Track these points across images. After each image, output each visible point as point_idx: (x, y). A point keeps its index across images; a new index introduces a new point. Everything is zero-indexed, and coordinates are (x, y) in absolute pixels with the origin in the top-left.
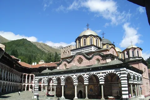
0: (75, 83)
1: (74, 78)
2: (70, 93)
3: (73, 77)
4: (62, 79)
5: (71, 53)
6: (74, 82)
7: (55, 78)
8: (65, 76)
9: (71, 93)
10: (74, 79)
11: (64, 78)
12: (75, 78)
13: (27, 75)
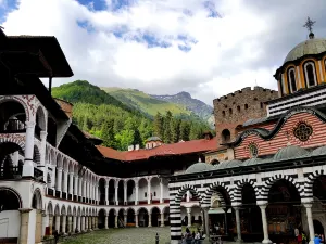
0: (304, 197)
1: (301, 184)
2: (279, 228)
3: (295, 180)
4: (259, 187)
5: (269, 111)
6: (301, 194)
7: (235, 186)
8: (268, 178)
9: (283, 230)
10: (302, 187)
11: (264, 183)
12: (303, 184)
13: (117, 180)
